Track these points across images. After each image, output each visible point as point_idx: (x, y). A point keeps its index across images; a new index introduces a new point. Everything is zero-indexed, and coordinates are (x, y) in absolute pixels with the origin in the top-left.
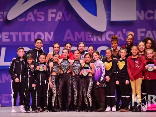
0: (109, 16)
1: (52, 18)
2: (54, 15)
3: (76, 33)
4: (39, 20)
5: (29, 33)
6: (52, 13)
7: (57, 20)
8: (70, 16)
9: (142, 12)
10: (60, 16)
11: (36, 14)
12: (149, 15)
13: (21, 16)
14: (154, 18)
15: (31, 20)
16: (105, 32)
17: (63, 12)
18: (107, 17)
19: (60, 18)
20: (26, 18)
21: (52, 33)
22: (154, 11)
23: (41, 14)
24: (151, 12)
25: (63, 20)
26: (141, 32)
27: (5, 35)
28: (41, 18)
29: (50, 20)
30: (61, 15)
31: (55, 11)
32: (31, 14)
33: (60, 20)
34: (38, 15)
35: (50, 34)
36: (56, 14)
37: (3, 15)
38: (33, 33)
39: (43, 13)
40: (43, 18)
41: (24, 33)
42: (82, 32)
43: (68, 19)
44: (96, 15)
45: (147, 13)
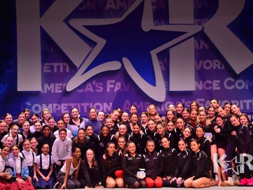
0: (168, 86)
1: (111, 88)
2: (112, 86)
4: (97, 91)
5: (88, 104)
6: (111, 84)
7: (115, 90)
8: (128, 86)
9: (201, 82)
10: (118, 87)
11: (95, 85)
12: (208, 85)
13: (79, 87)
14: (212, 88)
15: (90, 91)
16: (164, 102)
17: (122, 82)
18: (166, 87)
19: (118, 89)
20: (84, 89)
21: (111, 104)
22: (212, 82)
23: (99, 85)
24: (209, 82)
25: (122, 90)
26: (201, 102)
27: (65, 107)
28: (99, 89)
29: (108, 90)
30: (120, 85)
31: (113, 81)
32: (89, 85)
33: (119, 91)
34: (97, 86)
35: (109, 105)
36: (115, 84)
37: (62, 87)
38: (91, 104)
39: (101, 84)
40: (102, 89)
41: (82, 104)
42: (141, 103)
43: (127, 89)
44: (155, 85)
45: (205, 83)
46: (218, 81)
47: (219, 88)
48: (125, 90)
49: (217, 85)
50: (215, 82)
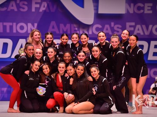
0: (96, 8)
1: (36, 8)
2: (38, 6)
3: (62, 26)
4: (22, 10)
5: (11, 24)
6: (36, 3)
7: (41, 10)
8: (55, 7)
9: (132, 5)
10: (44, 7)
11: (19, 4)
12: (139, 8)
14: (144, 12)
15: (14, 10)
16: (92, 25)
17: (48, 2)
18: (94, 10)
19: (44, 9)
20: (8, 8)
21: (36, 25)
22: (144, 5)
23: (24, 4)
24: (141, 5)
25: (48, 11)
26: (130, 26)
28: (24, 8)
29: (33, 10)
30: (46, 5)
32: (13, 3)
33: (45, 11)
34: (21, 5)
35: (33, 26)
36: (40, 4)
38: (15, 24)
39: (26, 3)
40: (26, 8)
41: (5, 24)
42: (67, 25)
44: (83, 6)
45: (136, 6)
46: (151, 5)
47: (151, 12)
48: (52, 11)
49: (150, 8)
50: (146, 5)
